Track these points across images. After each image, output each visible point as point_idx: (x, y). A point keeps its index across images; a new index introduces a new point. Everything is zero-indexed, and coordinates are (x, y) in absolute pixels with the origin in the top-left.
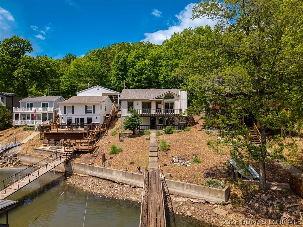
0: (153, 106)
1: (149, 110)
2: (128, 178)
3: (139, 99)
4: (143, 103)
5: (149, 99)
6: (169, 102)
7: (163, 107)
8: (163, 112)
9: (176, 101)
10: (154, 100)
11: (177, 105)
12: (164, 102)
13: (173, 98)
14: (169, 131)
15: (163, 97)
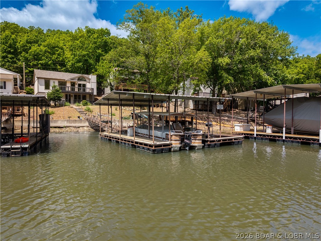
0: (69, 85)
1: (65, 87)
2: (71, 123)
3: (56, 78)
4: (59, 82)
5: (64, 79)
6: (82, 84)
7: (76, 86)
8: (76, 90)
9: (88, 83)
10: (69, 80)
11: (88, 86)
12: (77, 82)
13: (85, 81)
14: (86, 103)
15: (77, 79)
